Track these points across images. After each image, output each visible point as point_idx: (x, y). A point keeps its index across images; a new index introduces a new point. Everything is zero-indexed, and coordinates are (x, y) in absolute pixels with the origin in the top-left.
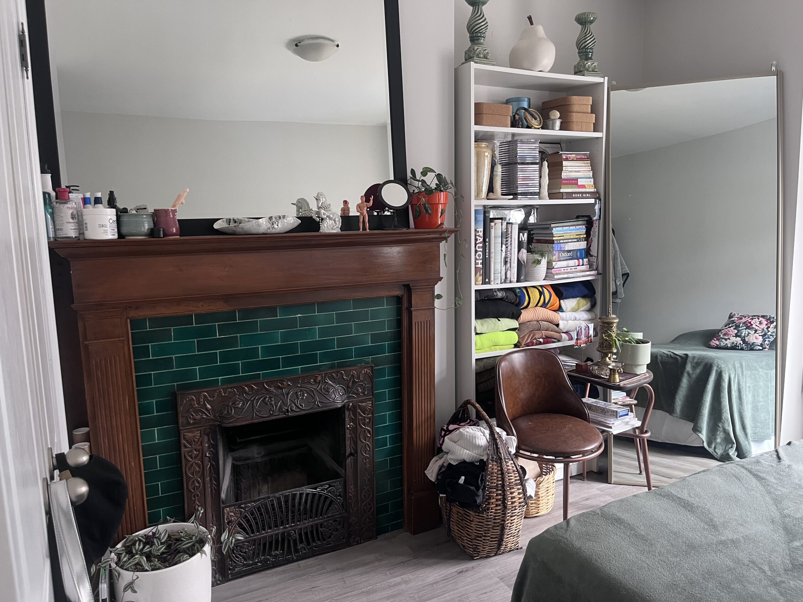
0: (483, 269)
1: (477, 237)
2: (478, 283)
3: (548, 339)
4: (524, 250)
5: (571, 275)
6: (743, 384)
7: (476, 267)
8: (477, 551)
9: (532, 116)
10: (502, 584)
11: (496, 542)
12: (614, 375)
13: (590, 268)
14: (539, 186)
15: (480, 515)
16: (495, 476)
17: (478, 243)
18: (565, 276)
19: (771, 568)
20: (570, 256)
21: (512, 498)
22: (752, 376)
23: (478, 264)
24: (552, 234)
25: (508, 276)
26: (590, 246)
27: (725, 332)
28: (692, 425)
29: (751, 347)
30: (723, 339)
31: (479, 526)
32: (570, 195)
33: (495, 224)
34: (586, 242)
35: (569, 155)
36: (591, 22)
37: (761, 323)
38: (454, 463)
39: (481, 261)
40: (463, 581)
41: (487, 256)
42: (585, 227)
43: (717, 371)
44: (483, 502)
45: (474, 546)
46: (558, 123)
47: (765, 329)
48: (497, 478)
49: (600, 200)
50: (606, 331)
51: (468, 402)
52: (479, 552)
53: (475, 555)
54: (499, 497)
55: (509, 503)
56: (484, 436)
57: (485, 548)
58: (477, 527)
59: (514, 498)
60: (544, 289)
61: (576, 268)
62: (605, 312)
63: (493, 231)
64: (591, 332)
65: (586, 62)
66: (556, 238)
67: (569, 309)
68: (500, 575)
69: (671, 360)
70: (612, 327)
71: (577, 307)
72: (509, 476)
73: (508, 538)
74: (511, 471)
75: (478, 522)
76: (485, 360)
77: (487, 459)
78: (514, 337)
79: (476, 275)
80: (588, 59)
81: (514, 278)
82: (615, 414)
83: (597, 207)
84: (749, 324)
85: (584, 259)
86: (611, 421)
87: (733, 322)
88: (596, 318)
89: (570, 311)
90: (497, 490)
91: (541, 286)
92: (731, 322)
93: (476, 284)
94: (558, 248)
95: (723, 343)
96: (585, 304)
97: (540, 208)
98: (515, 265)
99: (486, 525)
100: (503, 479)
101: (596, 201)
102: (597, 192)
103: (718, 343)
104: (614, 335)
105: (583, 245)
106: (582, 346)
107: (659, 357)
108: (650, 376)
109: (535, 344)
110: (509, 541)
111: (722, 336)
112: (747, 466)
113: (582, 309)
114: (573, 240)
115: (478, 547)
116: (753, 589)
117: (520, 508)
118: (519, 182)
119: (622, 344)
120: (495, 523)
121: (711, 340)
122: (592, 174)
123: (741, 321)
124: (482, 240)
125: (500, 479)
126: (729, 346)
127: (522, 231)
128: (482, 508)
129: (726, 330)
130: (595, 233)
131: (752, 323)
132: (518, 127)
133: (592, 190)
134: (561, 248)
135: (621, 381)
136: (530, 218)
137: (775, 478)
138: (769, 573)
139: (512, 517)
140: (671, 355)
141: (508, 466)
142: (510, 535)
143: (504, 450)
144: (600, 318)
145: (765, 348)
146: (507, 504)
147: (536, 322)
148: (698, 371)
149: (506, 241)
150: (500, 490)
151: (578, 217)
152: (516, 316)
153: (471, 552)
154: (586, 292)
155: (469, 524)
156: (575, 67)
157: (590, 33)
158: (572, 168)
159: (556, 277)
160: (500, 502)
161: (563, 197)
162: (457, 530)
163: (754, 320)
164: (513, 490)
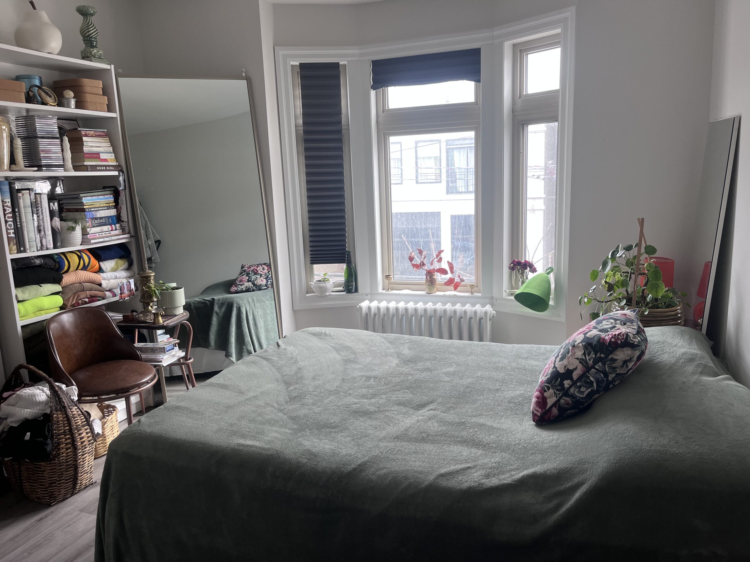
0: (16, 238)
1: (5, 208)
2: (13, 252)
3: (93, 298)
4: (57, 218)
5: (106, 239)
6: (256, 314)
7: (8, 237)
8: (53, 497)
9: (47, 94)
10: (84, 513)
11: (71, 483)
12: (158, 318)
13: (122, 232)
14: (62, 159)
15: (52, 462)
16: (62, 424)
17: (7, 214)
18: (101, 240)
19: (278, 404)
20: (103, 222)
21: (81, 438)
22: (262, 307)
23: (10, 233)
24: (82, 203)
25: (44, 243)
26: (120, 213)
27: (240, 280)
28: (224, 353)
29: (259, 288)
30: (239, 285)
31: (52, 474)
32: (94, 168)
33: (23, 195)
34: (116, 209)
35: (88, 132)
36: (92, 15)
37: (263, 269)
38: (15, 425)
39: (13, 231)
40: (45, 525)
41: (19, 226)
42: (113, 196)
43: (237, 307)
44: (53, 450)
45: (50, 494)
46: (73, 102)
47: (267, 273)
48: (64, 424)
49: (123, 172)
50: (145, 284)
51: (21, 367)
52: (56, 497)
53: (52, 501)
54: (69, 441)
55: (78, 444)
56: (43, 392)
57: (61, 491)
58: (50, 475)
59: (83, 438)
60: (82, 253)
61: (110, 233)
62: (142, 268)
63: (21, 201)
64: (133, 286)
65: (92, 50)
66: (87, 207)
67: (109, 269)
68: (79, 508)
69: (202, 305)
70: (150, 280)
71: (116, 267)
72: (75, 421)
73: (82, 476)
74: (76, 415)
75: (50, 470)
76: (31, 326)
77: (51, 411)
78: (59, 300)
79: (9, 244)
80: (92, 47)
81: (50, 245)
82: (163, 350)
83: (121, 179)
84: (256, 271)
85: (117, 225)
86: (160, 356)
87: (245, 271)
88: (134, 275)
89: (110, 271)
90: (65, 436)
91: (79, 251)
92: (243, 271)
93: (10, 254)
94: (90, 215)
95: (240, 288)
96: (123, 264)
97: (65, 180)
98: (49, 233)
99: (59, 469)
100: (70, 424)
101: (119, 174)
102: (119, 166)
103: (236, 289)
104: (152, 286)
105: (113, 212)
106: (126, 299)
107: (192, 304)
108: (187, 314)
109: (80, 305)
110: (84, 479)
111: (238, 283)
112: (259, 355)
113: (121, 268)
114: (103, 208)
115: (54, 493)
116: (269, 417)
117: (90, 445)
118: (41, 155)
119: (161, 292)
120: (67, 465)
121: (231, 288)
122: (112, 149)
123: (250, 269)
124: (10, 210)
125: (67, 425)
126: (244, 289)
127: (52, 201)
128: (52, 456)
129: (241, 278)
130: (123, 202)
131: (258, 270)
132: (33, 104)
133: (115, 164)
134: (93, 215)
135: (164, 322)
136: (56, 189)
137: (277, 357)
138: (277, 407)
139: (83, 455)
140: (201, 301)
141: (73, 411)
142: (84, 473)
143: (66, 399)
144: (138, 274)
145: (269, 287)
146: (77, 445)
147: (78, 284)
148: (223, 310)
149: (37, 210)
150: (68, 435)
151: (104, 188)
152: (57, 280)
153: (48, 500)
154: (122, 253)
155: (41, 475)
156: (82, 52)
157: (92, 25)
158: (93, 144)
159: (92, 241)
160: (70, 446)
161: (88, 169)
162: (30, 485)
163: (259, 267)
164: (81, 432)
